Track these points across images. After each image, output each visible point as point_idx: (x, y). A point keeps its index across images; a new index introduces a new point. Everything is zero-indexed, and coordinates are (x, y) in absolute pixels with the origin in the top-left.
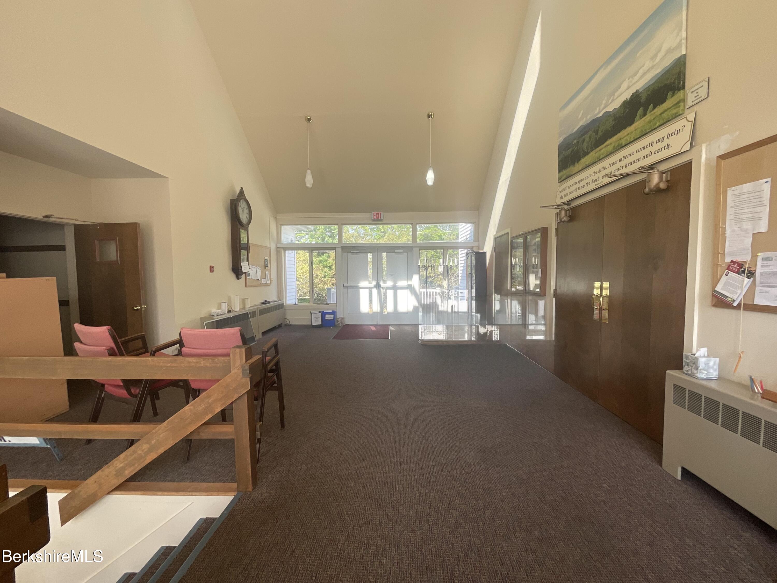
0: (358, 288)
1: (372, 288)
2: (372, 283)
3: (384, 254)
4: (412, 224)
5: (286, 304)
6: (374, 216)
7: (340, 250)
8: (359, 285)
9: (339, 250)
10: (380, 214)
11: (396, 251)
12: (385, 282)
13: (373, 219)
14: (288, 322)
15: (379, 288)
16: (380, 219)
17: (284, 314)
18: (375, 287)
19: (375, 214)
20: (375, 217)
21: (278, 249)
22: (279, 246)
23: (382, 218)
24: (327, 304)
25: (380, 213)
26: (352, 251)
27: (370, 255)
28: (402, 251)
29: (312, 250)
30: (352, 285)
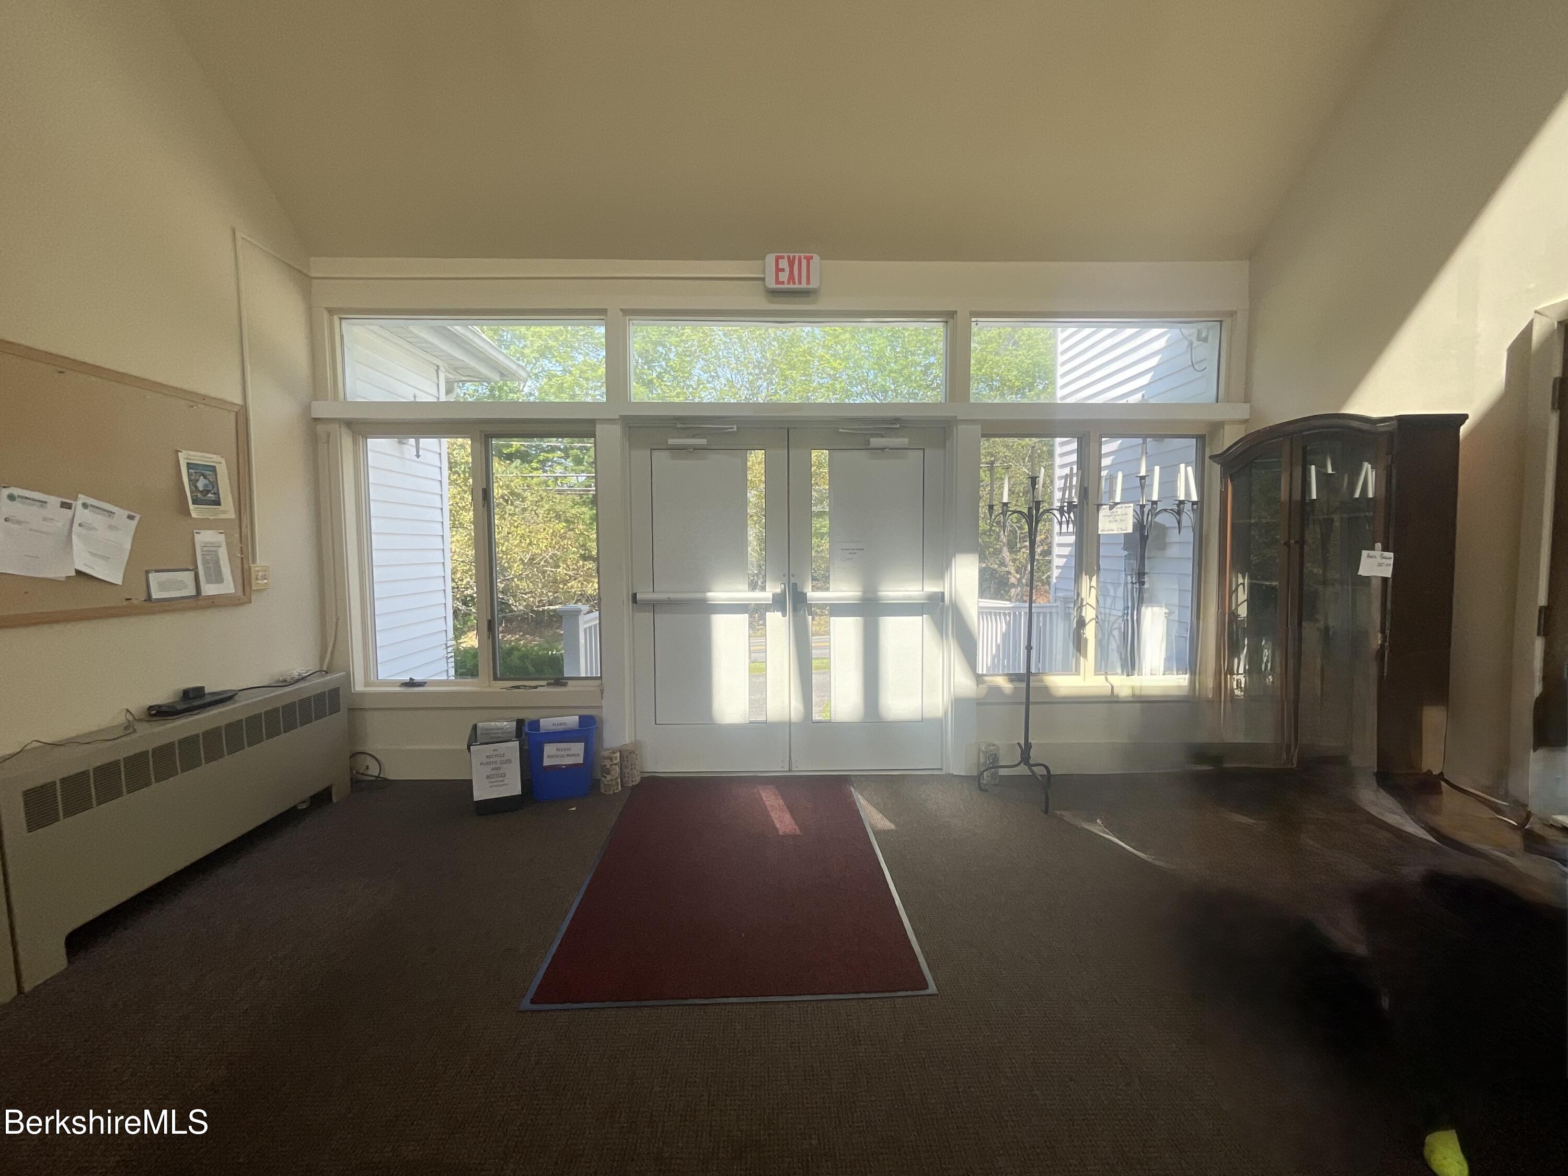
0: (706, 609)
1: (767, 608)
2: (763, 589)
3: (819, 456)
4: (948, 317)
5: (367, 684)
6: (778, 270)
7: (617, 429)
8: (709, 594)
9: (611, 435)
10: (804, 262)
11: (875, 442)
12: (822, 582)
13: (771, 284)
14: (374, 771)
15: (795, 610)
16: (804, 285)
17: (353, 732)
18: (778, 603)
19: (784, 264)
20: (784, 277)
21: (320, 428)
22: (321, 410)
23: (814, 285)
24: (560, 681)
25: (809, 259)
26: (671, 441)
27: (756, 459)
28: (904, 441)
29: (487, 437)
30: (673, 596)
